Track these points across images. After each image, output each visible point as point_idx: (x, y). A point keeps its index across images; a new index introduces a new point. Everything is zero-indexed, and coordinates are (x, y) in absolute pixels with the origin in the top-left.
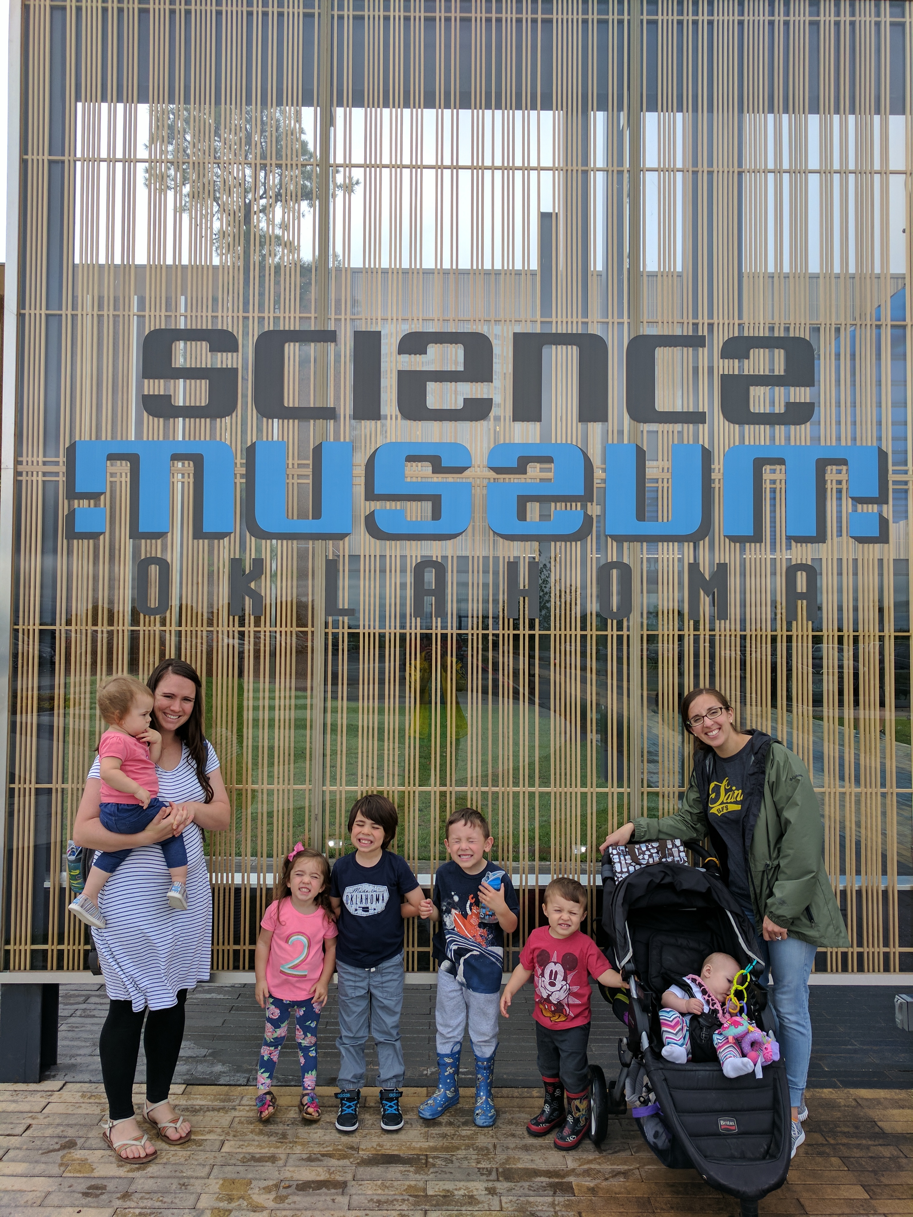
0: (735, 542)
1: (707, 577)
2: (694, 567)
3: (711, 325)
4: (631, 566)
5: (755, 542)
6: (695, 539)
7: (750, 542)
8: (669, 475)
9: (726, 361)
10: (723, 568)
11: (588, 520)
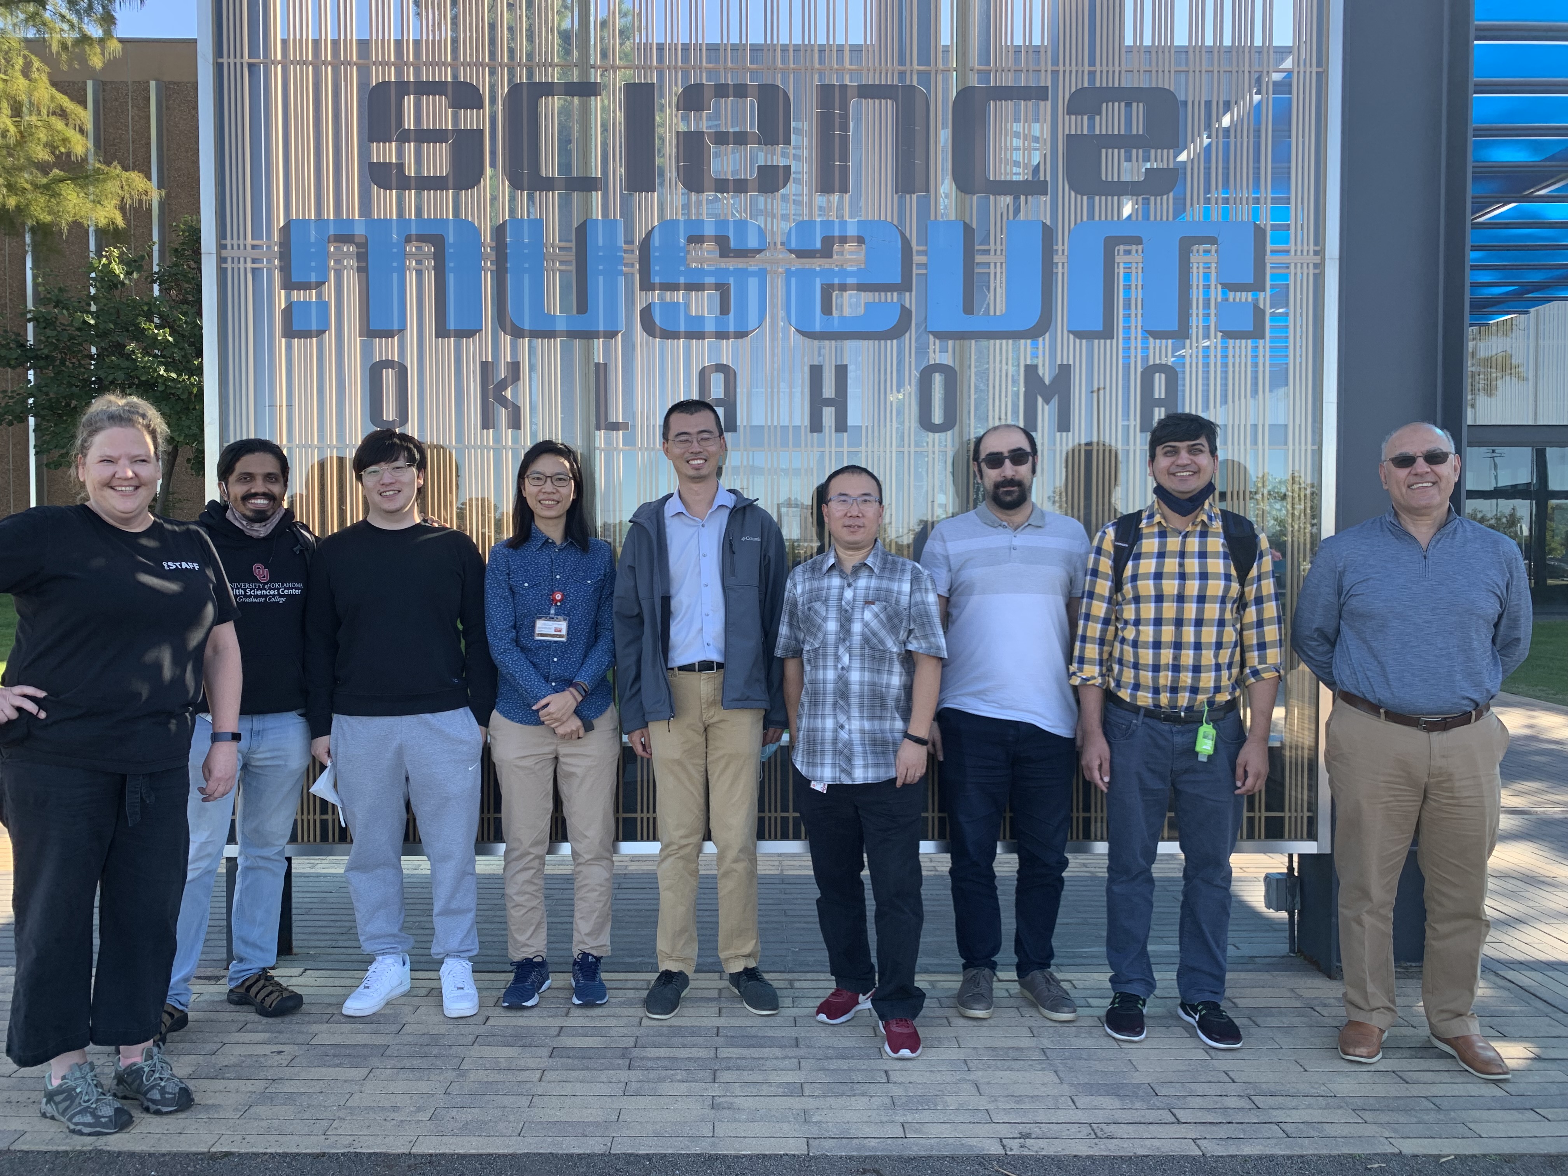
0: (1081, 338)
1: (1047, 382)
2: (1031, 371)
3: (1055, 73)
4: (957, 368)
5: (1105, 338)
6: (1034, 333)
7: (1099, 338)
8: (1003, 259)
9: (1073, 117)
10: (1064, 372)
11: (906, 313)
